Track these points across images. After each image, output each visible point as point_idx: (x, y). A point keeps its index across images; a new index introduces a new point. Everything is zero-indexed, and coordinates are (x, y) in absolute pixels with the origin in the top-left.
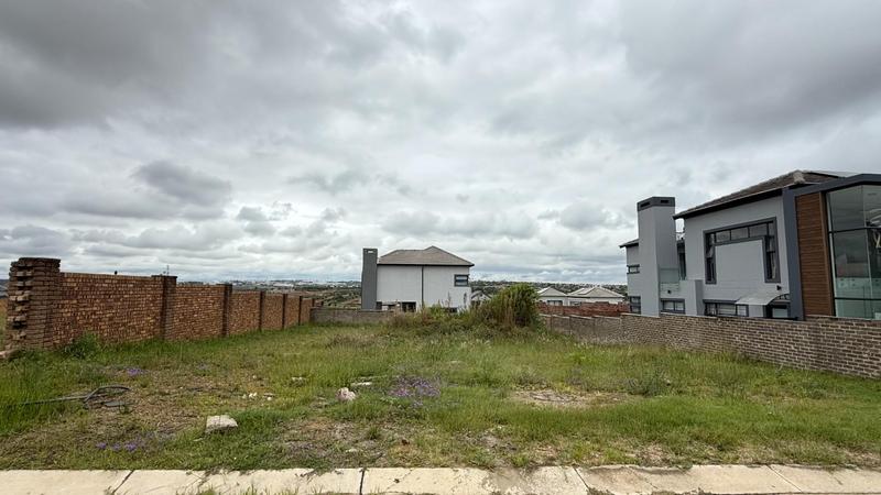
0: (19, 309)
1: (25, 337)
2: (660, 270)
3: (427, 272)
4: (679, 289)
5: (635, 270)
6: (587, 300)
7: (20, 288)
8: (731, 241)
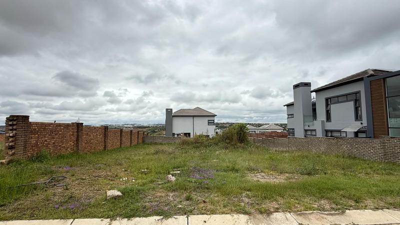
0: (11, 140)
1: (14, 153)
2: (304, 116)
3: (195, 119)
4: (313, 125)
5: (291, 116)
6: (267, 131)
7: (11, 130)
8: (338, 102)
